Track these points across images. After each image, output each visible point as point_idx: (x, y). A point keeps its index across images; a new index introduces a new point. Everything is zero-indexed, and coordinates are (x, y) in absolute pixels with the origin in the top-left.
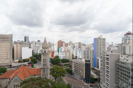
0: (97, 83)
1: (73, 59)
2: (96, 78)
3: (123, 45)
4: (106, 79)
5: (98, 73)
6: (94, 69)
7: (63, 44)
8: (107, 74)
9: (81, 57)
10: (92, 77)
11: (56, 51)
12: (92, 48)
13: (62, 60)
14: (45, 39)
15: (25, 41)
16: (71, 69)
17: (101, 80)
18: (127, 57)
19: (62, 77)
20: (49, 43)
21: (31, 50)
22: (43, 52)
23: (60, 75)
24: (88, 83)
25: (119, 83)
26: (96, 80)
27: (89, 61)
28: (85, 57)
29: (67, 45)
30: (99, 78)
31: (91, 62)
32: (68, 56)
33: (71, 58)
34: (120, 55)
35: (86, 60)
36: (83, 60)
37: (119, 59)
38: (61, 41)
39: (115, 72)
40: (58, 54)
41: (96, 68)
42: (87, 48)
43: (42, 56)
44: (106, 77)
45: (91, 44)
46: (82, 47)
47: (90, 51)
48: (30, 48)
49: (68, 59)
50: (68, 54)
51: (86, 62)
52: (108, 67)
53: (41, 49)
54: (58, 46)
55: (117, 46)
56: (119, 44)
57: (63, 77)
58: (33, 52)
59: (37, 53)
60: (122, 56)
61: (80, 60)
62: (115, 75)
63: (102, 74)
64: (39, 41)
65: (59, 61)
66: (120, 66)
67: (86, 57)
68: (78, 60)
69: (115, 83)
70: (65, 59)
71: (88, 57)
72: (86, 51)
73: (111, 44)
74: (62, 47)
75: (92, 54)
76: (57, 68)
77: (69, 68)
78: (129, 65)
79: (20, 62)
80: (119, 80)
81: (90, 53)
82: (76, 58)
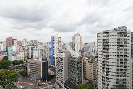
0: (53, 80)
1: (28, 59)
2: (52, 75)
3: (73, 44)
4: (61, 74)
6: (51, 67)
7: (15, 42)
8: (62, 69)
9: (37, 56)
10: (49, 74)
11: (3, 52)
12: (49, 47)
13: (13, 61)
16: (25, 71)
17: (57, 76)
18: (76, 53)
19: (13, 83)
23: (11, 80)
24: (45, 81)
25: (70, 75)
26: (53, 76)
27: (46, 59)
28: (41, 56)
29: (19, 43)
30: (56, 74)
31: (48, 61)
32: (22, 56)
33: (26, 58)
35: (43, 59)
36: (40, 59)
37: (70, 55)
38: (11, 38)
39: (67, 67)
40: (8, 55)
41: (52, 66)
42: (43, 47)
44: (61, 72)
45: (48, 42)
46: (38, 45)
47: (47, 50)
49: (22, 60)
50: (22, 54)
51: (43, 61)
52: (63, 63)
54: (7, 44)
55: (69, 45)
56: (70, 43)
57: (16, 82)
60: (73, 53)
61: (36, 59)
62: (67, 69)
63: (58, 70)
65: (9, 64)
66: (71, 60)
67: (43, 56)
68: (34, 59)
69: (68, 76)
70: (17, 61)
71: (45, 56)
72: (43, 50)
73: (65, 42)
74: (12, 46)
75: (48, 52)
76: (6, 73)
77: (23, 70)
78: (77, 59)
80: (70, 73)
81: (47, 51)
82: (32, 57)
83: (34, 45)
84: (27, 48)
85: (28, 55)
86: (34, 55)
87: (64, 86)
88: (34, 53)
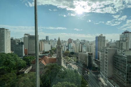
1: (79, 52)
3: (121, 42)
5: (98, 63)
7: (72, 41)
8: (106, 64)
9: (85, 51)
10: (94, 66)
12: (94, 44)
13: (71, 52)
14: (59, 38)
15: (46, 39)
17: (101, 69)
18: (124, 51)
20: (62, 40)
21: (50, 45)
22: (58, 47)
24: (91, 70)
25: (115, 72)
26: (97, 68)
27: (92, 54)
29: (75, 42)
30: (99, 67)
32: (76, 50)
34: (118, 50)
35: (89, 53)
36: (87, 53)
37: (116, 53)
38: (70, 39)
40: (69, 48)
41: (97, 60)
42: (90, 44)
43: (57, 50)
44: (105, 67)
47: (92, 46)
48: (49, 44)
49: (76, 52)
51: (89, 55)
52: (107, 59)
53: (57, 45)
54: (68, 42)
55: (115, 43)
56: (117, 41)
58: (51, 47)
59: (54, 48)
60: (119, 51)
63: (102, 64)
64: (55, 39)
66: (117, 58)
67: (89, 51)
68: (83, 53)
69: (112, 72)
71: (91, 51)
74: (71, 44)
78: (126, 58)
79: (43, 53)
80: (116, 70)
81: (93, 48)
82: (82, 51)
83: (83, 43)
84: (79, 45)
85: (79, 50)
86: (83, 50)
87: (108, 80)
88: (83, 48)
